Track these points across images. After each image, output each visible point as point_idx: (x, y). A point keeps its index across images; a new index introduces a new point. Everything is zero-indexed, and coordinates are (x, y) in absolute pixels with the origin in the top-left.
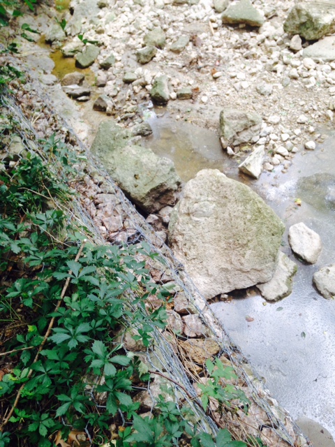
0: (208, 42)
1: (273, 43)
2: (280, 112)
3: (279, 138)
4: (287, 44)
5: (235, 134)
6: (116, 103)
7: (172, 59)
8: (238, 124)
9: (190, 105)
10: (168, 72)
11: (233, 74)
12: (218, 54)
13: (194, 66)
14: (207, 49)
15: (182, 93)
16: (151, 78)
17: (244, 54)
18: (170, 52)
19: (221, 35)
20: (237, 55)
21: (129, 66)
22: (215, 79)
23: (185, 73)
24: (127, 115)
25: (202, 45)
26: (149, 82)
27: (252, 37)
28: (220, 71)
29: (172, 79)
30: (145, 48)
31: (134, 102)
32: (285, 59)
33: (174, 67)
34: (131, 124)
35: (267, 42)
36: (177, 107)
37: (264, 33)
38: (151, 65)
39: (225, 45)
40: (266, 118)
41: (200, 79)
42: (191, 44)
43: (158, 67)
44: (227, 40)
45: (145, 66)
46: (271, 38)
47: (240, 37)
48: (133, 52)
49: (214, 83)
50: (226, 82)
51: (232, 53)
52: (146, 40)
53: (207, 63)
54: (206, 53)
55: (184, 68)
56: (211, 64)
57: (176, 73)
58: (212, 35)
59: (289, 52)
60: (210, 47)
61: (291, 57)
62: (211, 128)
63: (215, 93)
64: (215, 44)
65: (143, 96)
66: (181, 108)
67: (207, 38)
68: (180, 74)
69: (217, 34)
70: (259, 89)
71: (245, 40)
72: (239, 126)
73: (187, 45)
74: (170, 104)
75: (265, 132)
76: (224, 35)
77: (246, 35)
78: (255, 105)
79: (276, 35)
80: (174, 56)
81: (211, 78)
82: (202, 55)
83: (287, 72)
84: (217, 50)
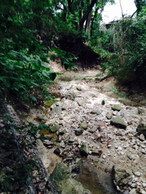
0: (105, 130)
1: (132, 135)
2: (140, 170)
3: (141, 185)
4: (138, 137)
5: (120, 179)
6: (65, 151)
7: (90, 135)
8: (122, 174)
9: (98, 158)
10: (88, 140)
11: (116, 147)
12: (109, 136)
13: (99, 140)
14: (104, 134)
15: (95, 152)
16: (81, 142)
17: (120, 138)
18: (89, 132)
19: (110, 129)
20: (117, 138)
21: (71, 135)
22: (109, 148)
23: (95, 142)
24: (69, 158)
25: (102, 131)
26: (80, 144)
27: (123, 131)
28: (111, 144)
29: (90, 144)
30: (79, 129)
31: (73, 153)
32: (138, 143)
33: (91, 139)
34: (70, 164)
35: (129, 134)
36: (92, 158)
37: (128, 130)
38: (81, 136)
39: (112, 133)
40: (134, 172)
41: (102, 146)
42: (98, 130)
43: (84, 138)
44: (113, 131)
45: (78, 136)
46: (131, 133)
47: (118, 131)
48: (74, 129)
49: (108, 149)
50: (113, 150)
51: (115, 137)
52: (80, 126)
53: (105, 140)
54: (104, 135)
55: (95, 140)
56: (106, 140)
57: (92, 142)
58: (106, 128)
59: (139, 141)
60: (106, 133)
61: (140, 143)
62: (108, 173)
63: (109, 155)
64: (108, 132)
65: (77, 150)
66: (94, 159)
67: (104, 129)
68: (93, 142)
69: (108, 128)
70: (129, 156)
71: (120, 132)
72: (122, 175)
73: (96, 130)
74: (89, 156)
75: (134, 180)
76: (111, 128)
77: (120, 130)
78: (128, 164)
79: (133, 132)
80: (91, 134)
81: (107, 147)
82: (103, 136)
83: (140, 150)
84: (109, 134)
